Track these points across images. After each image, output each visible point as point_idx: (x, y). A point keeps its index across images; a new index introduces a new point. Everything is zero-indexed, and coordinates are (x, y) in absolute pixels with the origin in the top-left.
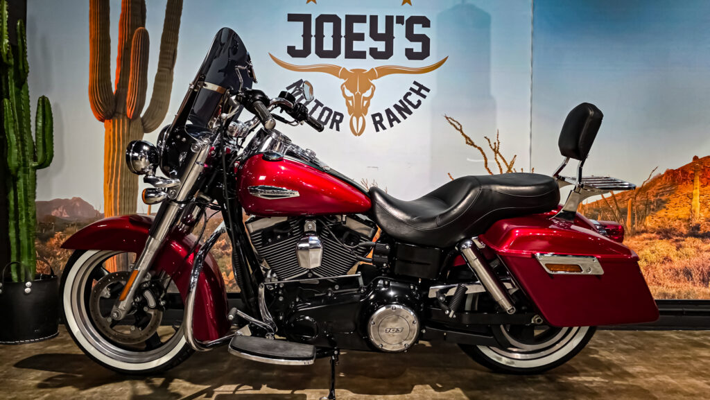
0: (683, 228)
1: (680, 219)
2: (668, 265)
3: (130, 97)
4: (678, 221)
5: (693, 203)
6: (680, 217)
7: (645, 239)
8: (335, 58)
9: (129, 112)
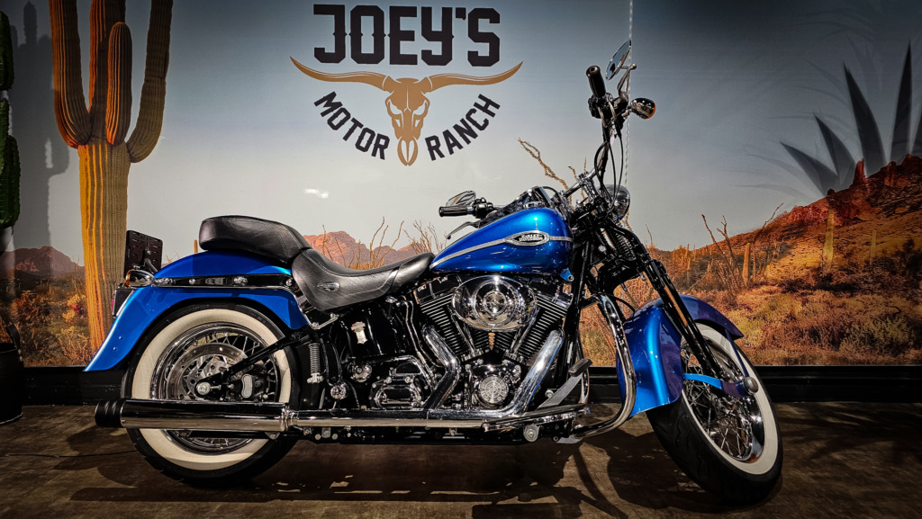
0: (811, 278)
1: (807, 268)
2: (791, 324)
3: (111, 116)
4: (805, 270)
5: (825, 248)
6: (808, 265)
7: (764, 292)
8: (377, 63)
9: (110, 135)
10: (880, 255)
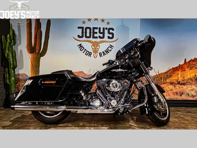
0: (176, 82)
2: (172, 91)
3: (37, 48)
5: (179, 76)
7: (166, 85)
9: (37, 51)
10: (190, 77)
